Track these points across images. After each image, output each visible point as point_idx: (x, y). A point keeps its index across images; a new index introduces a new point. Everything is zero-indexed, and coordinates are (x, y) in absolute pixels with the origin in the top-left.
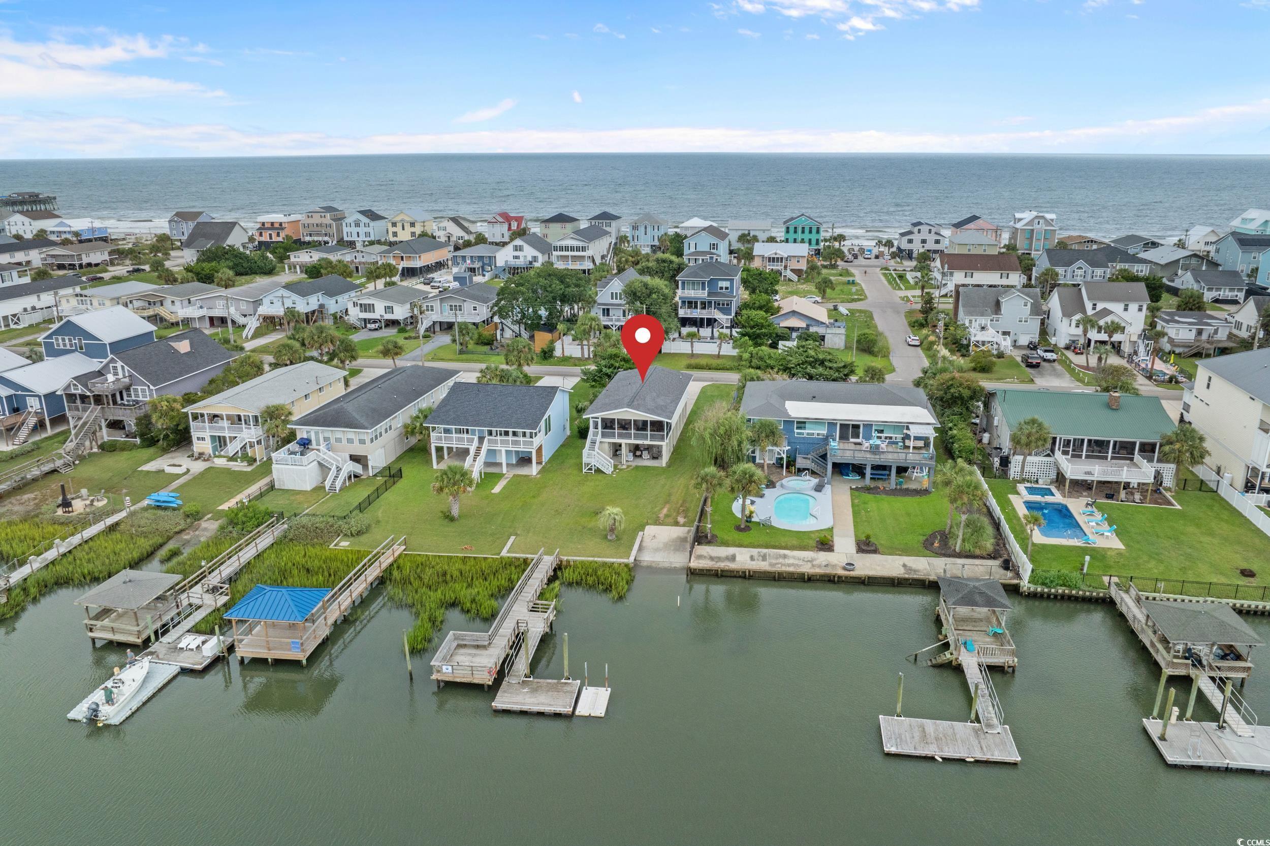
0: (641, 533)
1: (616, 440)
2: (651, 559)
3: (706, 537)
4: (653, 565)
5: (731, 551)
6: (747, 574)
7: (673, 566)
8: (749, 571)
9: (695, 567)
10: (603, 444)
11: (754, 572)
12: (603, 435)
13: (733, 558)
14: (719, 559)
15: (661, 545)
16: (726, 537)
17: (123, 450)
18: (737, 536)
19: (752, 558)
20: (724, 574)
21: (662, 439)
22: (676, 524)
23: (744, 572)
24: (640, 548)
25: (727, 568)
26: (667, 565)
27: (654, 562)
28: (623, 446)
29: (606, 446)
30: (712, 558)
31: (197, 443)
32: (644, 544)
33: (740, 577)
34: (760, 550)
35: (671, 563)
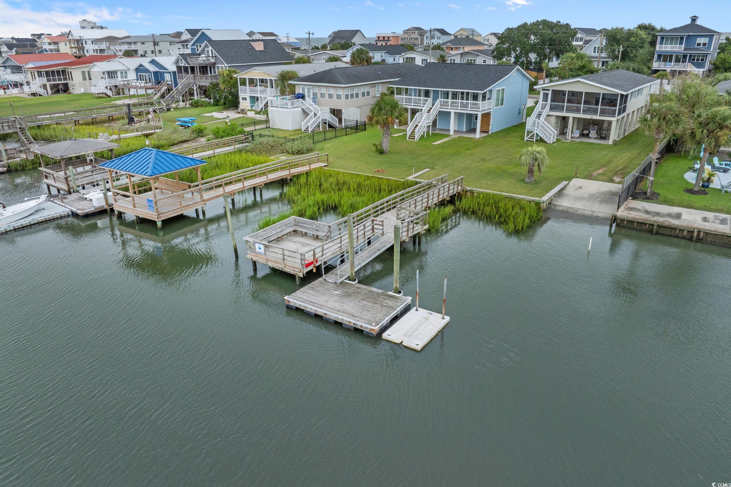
0: (565, 183)
1: (564, 114)
2: (569, 205)
3: (646, 193)
4: (571, 211)
5: (675, 210)
6: (695, 234)
7: (594, 215)
8: (699, 232)
9: (624, 218)
10: (550, 118)
11: (707, 234)
12: (552, 108)
13: (678, 216)
14: (658, 214)
15: (587, 195)
16: (671, 196)
17: (202, 106)
18: (687, 197)
19: (705, 219)
20: (661, 231)
21: (613, 114)
22: (612, 181)
23: (691, 232)
24: (560, 193)
25: (668, 223)
26: (587, 213)
27: (572, 208)
28: (571, 120)
29: (553, 119)
30: (647, 212)
31: (242, 102)
32: (565, 192)
33: (684, 238)
34: (718, 214)
35: (593, 212)
